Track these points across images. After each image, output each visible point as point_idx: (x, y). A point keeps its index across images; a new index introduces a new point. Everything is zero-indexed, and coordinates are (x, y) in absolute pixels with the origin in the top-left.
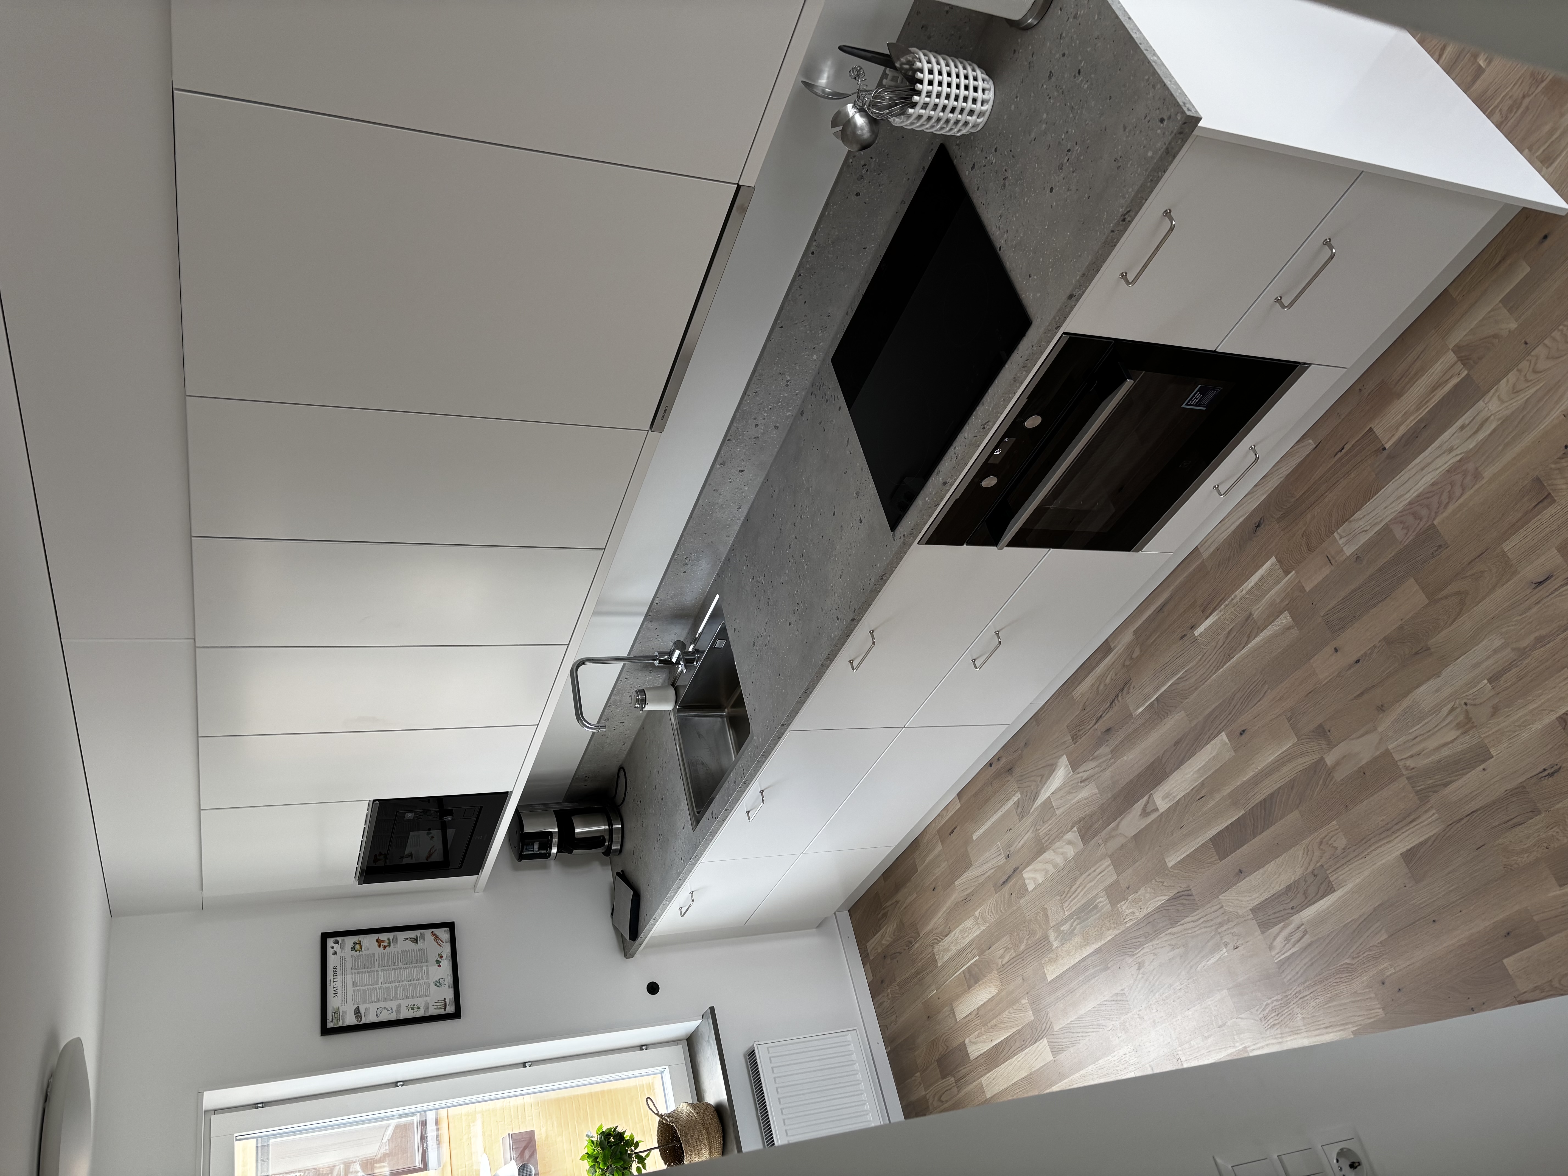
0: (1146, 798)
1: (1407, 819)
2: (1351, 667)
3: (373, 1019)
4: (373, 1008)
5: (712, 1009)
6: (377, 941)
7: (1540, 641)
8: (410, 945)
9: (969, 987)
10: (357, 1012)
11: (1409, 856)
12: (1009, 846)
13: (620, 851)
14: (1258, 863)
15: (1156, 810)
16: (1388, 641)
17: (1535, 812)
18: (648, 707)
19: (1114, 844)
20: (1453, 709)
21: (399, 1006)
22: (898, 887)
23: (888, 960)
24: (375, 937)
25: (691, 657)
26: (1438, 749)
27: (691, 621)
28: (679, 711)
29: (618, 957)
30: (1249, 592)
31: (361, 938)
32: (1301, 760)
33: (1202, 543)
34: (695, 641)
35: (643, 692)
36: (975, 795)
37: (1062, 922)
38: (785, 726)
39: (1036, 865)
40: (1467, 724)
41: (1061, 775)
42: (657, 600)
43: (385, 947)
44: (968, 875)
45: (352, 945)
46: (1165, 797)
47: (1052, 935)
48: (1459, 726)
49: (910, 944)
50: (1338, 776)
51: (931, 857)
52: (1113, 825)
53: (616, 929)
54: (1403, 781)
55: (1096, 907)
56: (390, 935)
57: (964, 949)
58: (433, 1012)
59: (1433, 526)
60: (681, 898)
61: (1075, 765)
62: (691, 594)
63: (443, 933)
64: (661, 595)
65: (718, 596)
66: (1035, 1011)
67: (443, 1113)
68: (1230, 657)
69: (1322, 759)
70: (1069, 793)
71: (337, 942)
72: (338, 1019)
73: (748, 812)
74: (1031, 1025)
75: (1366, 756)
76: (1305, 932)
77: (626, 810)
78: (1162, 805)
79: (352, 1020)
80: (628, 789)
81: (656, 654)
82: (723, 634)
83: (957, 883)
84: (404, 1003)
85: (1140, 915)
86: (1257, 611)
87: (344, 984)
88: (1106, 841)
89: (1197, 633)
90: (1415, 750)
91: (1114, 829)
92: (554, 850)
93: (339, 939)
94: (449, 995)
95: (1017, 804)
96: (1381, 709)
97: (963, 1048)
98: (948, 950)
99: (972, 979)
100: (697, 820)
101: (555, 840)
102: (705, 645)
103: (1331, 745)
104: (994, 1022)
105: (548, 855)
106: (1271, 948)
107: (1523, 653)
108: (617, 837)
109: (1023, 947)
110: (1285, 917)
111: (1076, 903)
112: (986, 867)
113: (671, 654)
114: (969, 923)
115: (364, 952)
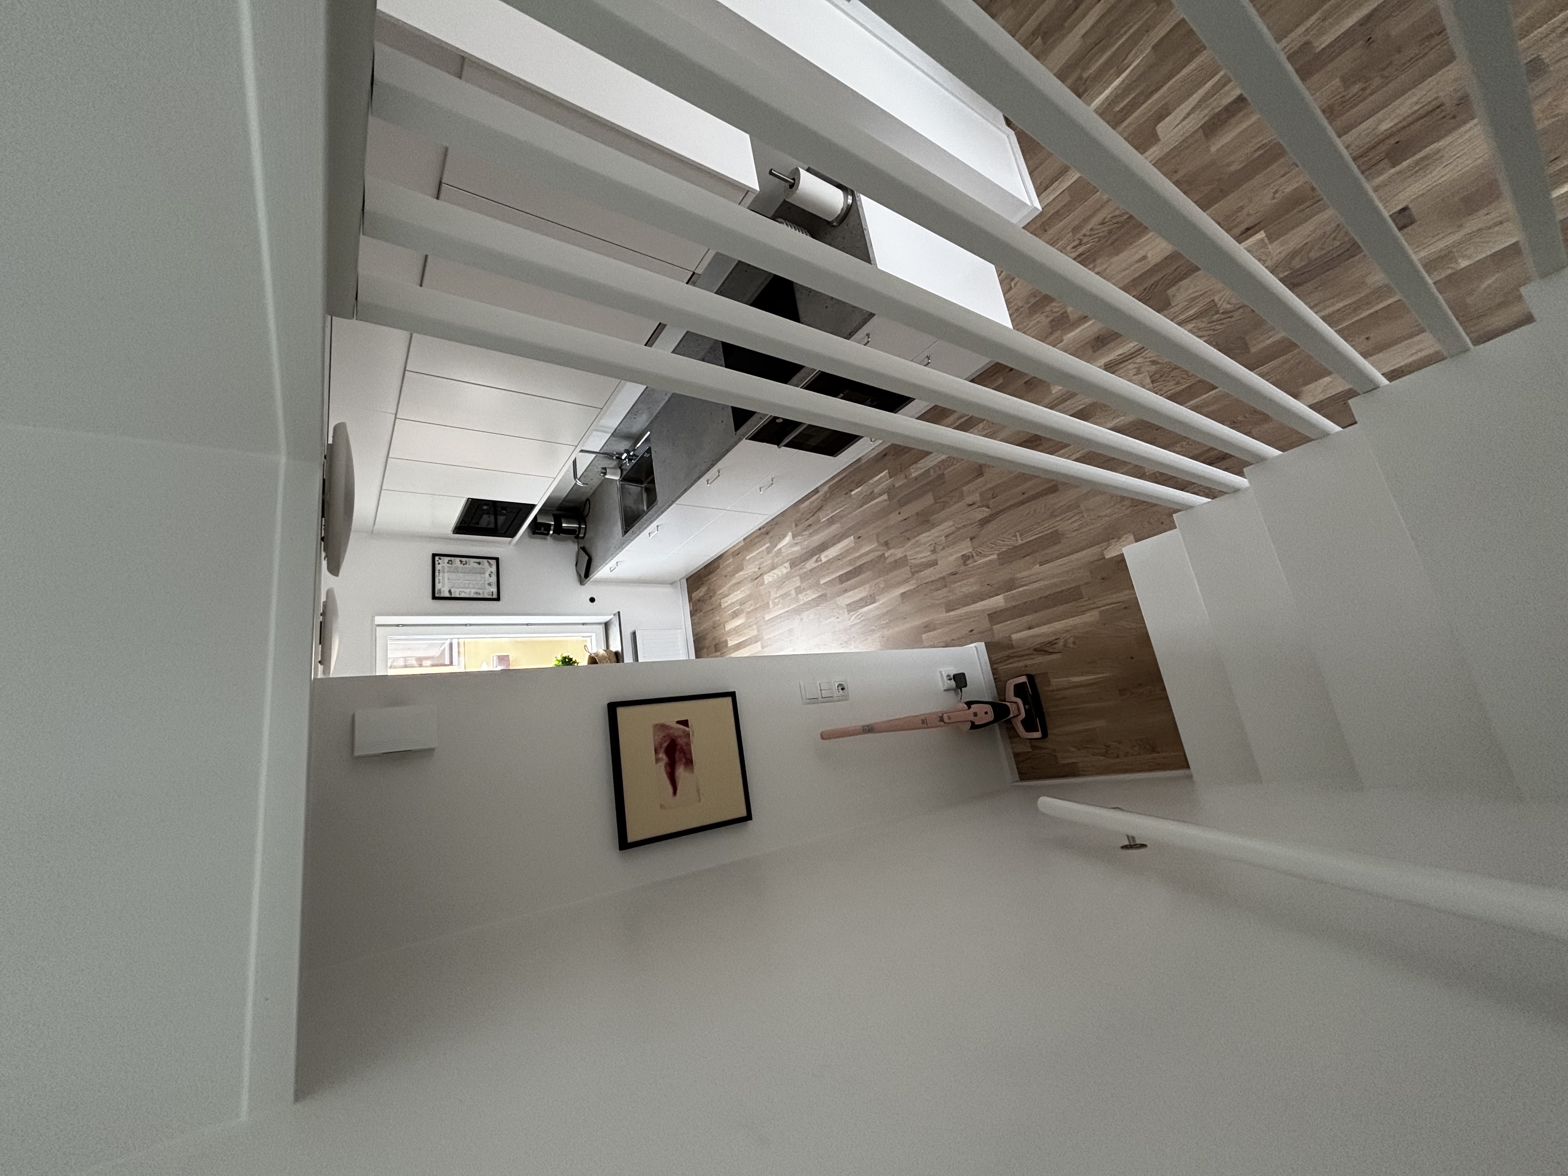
0: (817, 556)
1: (906, 581)
2: (902, 521)
3: (457, 596)
4: (458, 591)
5: (619, 613)
6: (460, 561)
7: (964, 526)
8: (476, 565)
9: (733, 618)
10: (450, 592)
11: (903, 594)
12: (760, 565)
13: (583, 538)
14: (854, 587)
15: (821, 561)
16: (917, 514)
17: (945, 586)
18: (607, 477)
19: (801, 572)
20: (931, 544)
21: (470, 592)
22: (710, 573)
23: (700, 602)
24: (459, 559)
25: (631, 458)
26: (921, 558)
27: (634, 440)
28: (622, 481)
29: (579, 584)
30: (875, 482)
31: (452, 559)
32: (877, 553)
33: (863, 456)
34: (634, 450)
35: (605, 469)
36: (751, 540)
37: (776, 598)
38: (673, 502)
39: (770, 574)
40: (934, 551)
41: (788, 539)
42: (619, 428)
43: (464, 564)
44: (741, 573)
45: (447, 561)
46: (825, 557)
47: (771, 603)
48: (931, 551)
49: (711, 597)
50: (888, 561)
51: (728, 562)
52: (804, 563)
53: (578, 572)
54: (908, 568)
55: (790, 595)
56: (467, 559)
57: (734, 603)
58: (486, 596)
59: (943, 474)
60: (612, 563)
61: (794, 537)
62: (636, 428)
63: (493, 562)
64: (622, 426)
65: (649, 433)
66: (758, 631)
67: (461, 641)
68: (862, 506)
69: (884, 554)
70: (789, 547)
71: (440, 559)
72: (440, 593)
73: (649, 534)
74: (756, 636)
75: (899, 555)
76: (862, 616)
77: (588, 520)
78: (824, 560)
79: (447, 595)
80: (591, 510)
81: (615, 453)
82: (649, 451)
83: (736, 575)
84: (473, 591)
85: (806, 600)
86: (876, 490)
87: (443, 578)
88: (799, 569)
89: (853, 493)
90: (914, 557)
91: (804, 565)
92: (551, 532)
93: (441, 557)
94: (495, 590)
95: (768, 548)
96: (908, 539)
97: (726, 641)
98: (727, 602)
99: (735, 615)
100: (625, 532)
101: (552, 528)
102: (640, 453)
103: (889, 549)
104: (741, 633)
105: (548, 534)
106: (849, 619)
107: (958, 529)
108: (582, 531)
109: (758, 606)
110: (855, 610)
111: (781, 592)
112: (750, 571)
113: (622, 454)
114: (739, 592)
115: (454, 565)
